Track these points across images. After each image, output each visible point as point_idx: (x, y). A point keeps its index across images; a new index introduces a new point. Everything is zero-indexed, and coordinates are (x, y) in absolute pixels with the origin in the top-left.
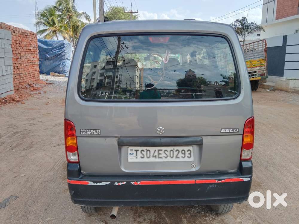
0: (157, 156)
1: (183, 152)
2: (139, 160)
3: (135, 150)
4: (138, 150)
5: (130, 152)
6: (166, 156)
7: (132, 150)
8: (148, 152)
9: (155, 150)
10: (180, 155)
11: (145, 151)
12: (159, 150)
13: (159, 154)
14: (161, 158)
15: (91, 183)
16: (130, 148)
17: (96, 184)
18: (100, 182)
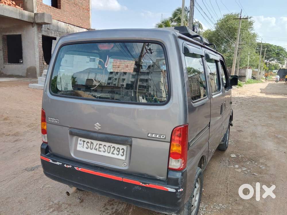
0: (98, 149)
1: (118, 150)
2: (85, 150)
3: (83, 141)
5: (79, 142)
6: (104, 150)
7: (81, 140)
8: (92, 144)
9: (97, 144)
11: (90, 143)
12: (100, 144)
13: (100, 148)
14: (100, 151)
15: (51, 161)
16: (80, 139)
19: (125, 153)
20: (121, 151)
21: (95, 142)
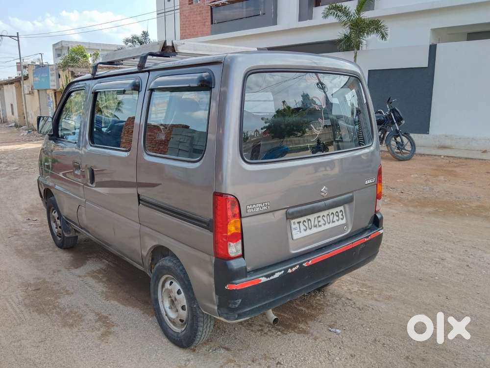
1: (337, 214)
2: (304, 234)
4: (300, 222)
5: (293, 226)
6: (324, 223)
7: (294, 223)
8: (309, 222)
9: (315, 218)
10: (336, 218)
11: (307, 221)
13: (319, 222)
14: (321, 226)
15: (264, 280)
16: (292, 221)
17: (269, 279)
18: (273, 274)
19: (344, 214)
20: (340, 214)
21: (312, 217)
